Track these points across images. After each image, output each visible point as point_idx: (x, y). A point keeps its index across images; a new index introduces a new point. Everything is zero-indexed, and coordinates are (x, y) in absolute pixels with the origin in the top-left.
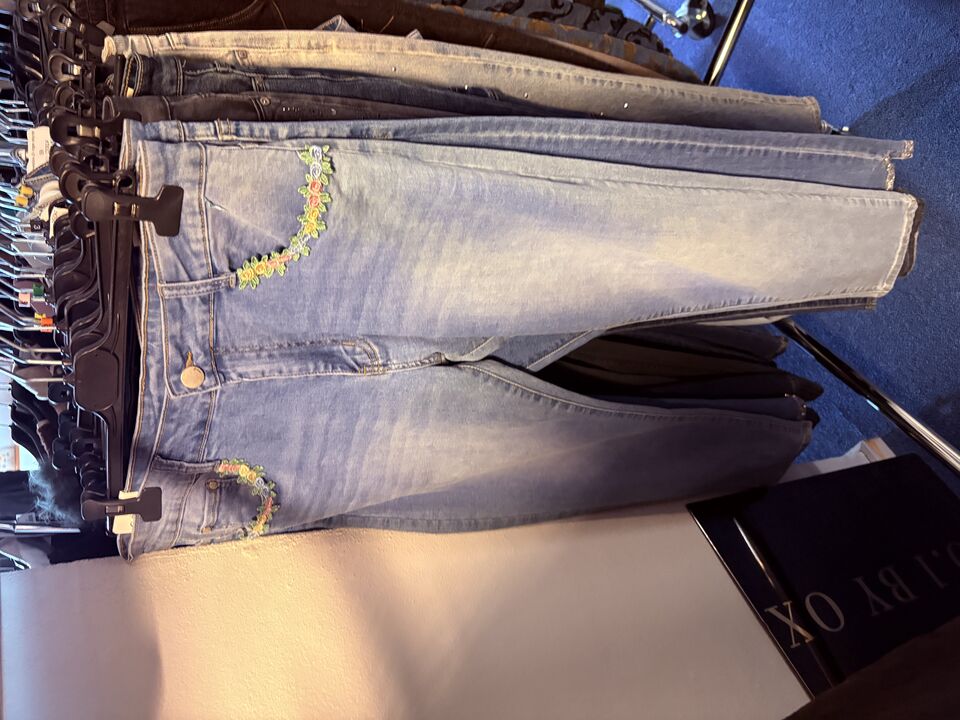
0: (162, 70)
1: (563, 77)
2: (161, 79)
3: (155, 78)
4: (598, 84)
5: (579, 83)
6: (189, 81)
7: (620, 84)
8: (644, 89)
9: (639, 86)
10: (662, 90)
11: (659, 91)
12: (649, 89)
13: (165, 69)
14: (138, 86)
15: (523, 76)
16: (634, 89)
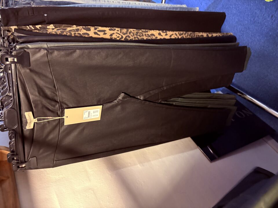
0: (9, 2)
1: (114, 2)
2: (9, 4)
3: (8, 4)
4: (124, 3)
5: (119, 3)
6: (16, 4)
7: (130, 3)
8: (137, 4)
9: (135, 3)
10: (142, 4)
11: (141, 4)
12: (138, 4)
13: (10, 2)
14: (4, 5)
15: (103, 2)
16: (134, 4)
